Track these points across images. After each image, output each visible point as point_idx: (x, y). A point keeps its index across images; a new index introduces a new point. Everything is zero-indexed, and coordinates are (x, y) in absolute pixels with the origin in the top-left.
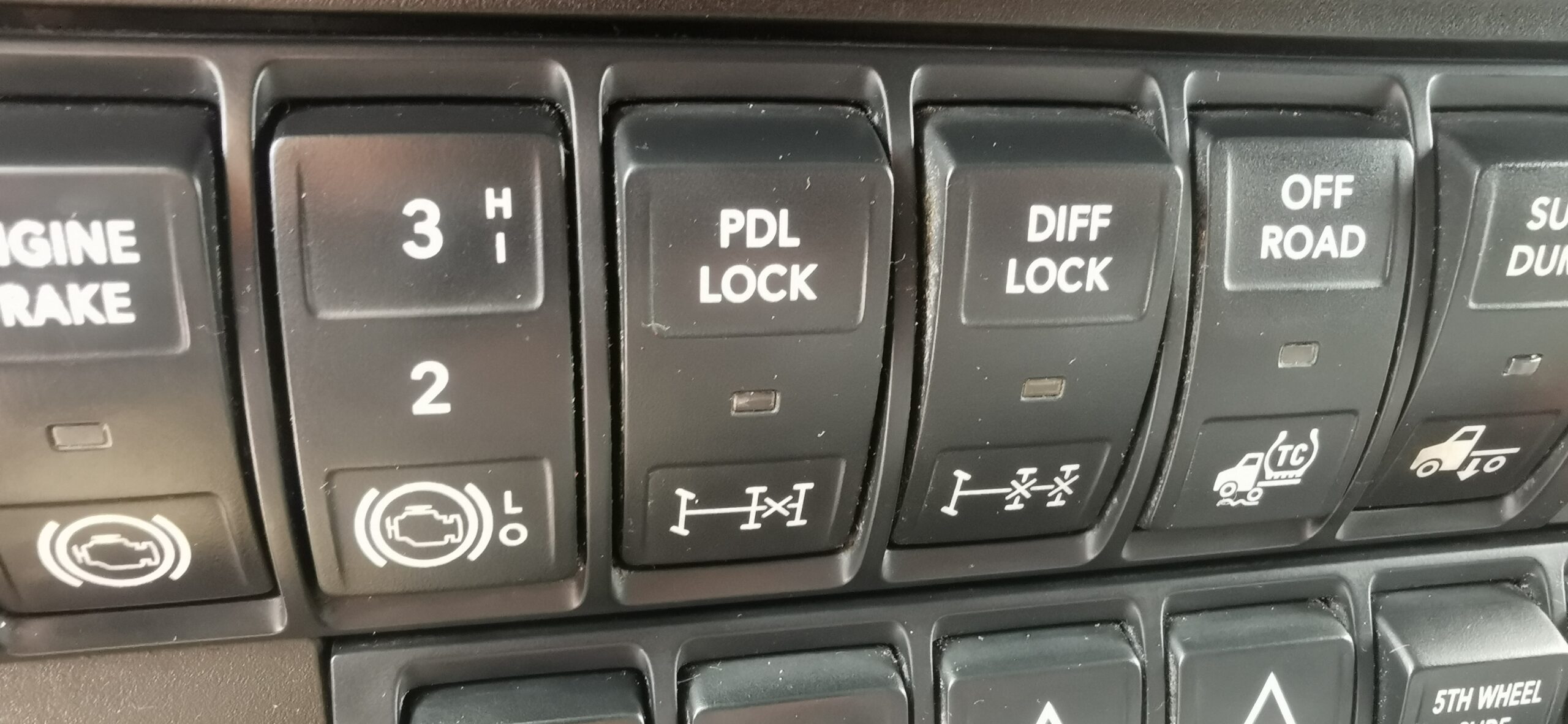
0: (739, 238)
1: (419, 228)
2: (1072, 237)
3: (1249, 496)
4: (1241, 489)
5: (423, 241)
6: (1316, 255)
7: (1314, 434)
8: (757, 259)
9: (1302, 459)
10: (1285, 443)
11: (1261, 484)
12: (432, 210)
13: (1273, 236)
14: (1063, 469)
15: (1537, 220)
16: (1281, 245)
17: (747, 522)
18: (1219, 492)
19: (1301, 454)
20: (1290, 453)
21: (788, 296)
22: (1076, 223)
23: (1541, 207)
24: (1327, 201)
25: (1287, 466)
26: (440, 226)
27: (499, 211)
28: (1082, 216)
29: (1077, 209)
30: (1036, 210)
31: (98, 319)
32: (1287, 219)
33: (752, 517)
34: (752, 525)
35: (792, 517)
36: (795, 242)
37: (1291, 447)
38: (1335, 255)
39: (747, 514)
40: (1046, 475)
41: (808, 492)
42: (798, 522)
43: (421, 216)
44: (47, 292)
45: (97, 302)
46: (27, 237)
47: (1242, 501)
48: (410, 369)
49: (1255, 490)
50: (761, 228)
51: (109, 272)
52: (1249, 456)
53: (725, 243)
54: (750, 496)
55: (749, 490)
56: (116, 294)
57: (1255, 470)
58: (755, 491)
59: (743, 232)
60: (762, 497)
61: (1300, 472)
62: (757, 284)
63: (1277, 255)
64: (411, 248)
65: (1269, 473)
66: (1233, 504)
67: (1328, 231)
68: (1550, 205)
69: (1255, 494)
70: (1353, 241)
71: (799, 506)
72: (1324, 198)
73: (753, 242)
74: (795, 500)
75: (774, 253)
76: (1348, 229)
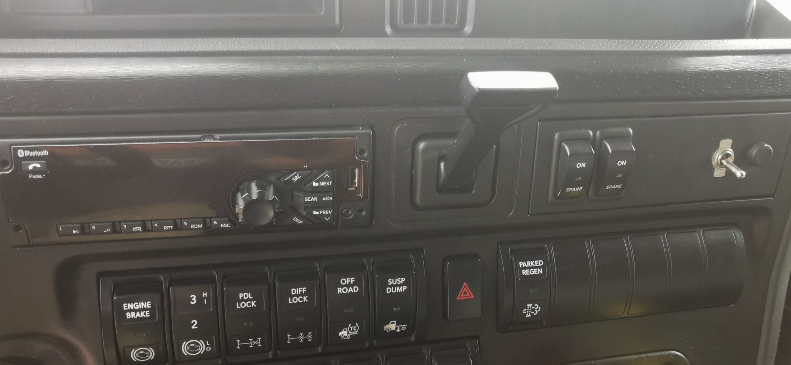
0: (242, 298)
1: (193, 299)
2: (300, 293)
3: (347, 337)
4: (345, 335)
5: (193, 301)
6: (349, 292)
7: (357, 324)
8: (246, 301)
9: (356, 329)
10: (351, 326)
11: (349, 334)
12: (195, 297)
13: (340, 289)
14: (309, 333)
15: (390, 283)
16: (342, 291)
17: (250, 346)
18: (340, 336)
19: (355, 328)
20: (353, 328)
21: (251, 306)
22: (300, 291)
23: (390, 281)
24: (350, 283)
25: (353, 331)
26: (196, 299)
27: (205, 296)
28: (301, 290)
29: (300, 289)
30: (292, 290)
31: (145, 316)
32: (342, 286)
33: (251, 345)
34: (251, 346)
35: (259, 344)
36: (252, 298)
37: (352, 327)
38: (353, 292)
39: (250, 344)
40: (306, 334)
41: (260, 339)
42: (260, 345)
43: (193, 297)
44: (138, 313)
45: (145, 314)
46: (136, 305)
47: (346, 338)
48: (191, 321)
49: (348, 336)
50: (246, 296)
51: (147, 309)
52: (344, 329)
53: (240, 299)
54: (250, 341)
55: (250, 340)
56: (147, 312)
57: (346, 332)
58: (251, 340)
59: (243, 297)
60: (252, 341)
61: (357, 332)
62: (246, 305)
63: (341, 293)
64: (191, 302)
65: (350, 332)
66: (345, 339)
67: (351, 288)
68: (392, 280)
69: (349, 336)
70: (356, 289)
71: (259, 342)
72: (349, 282)
73: (245, 298)
74: (258, 341)
75: (248, 300)
76: (354, 287)
